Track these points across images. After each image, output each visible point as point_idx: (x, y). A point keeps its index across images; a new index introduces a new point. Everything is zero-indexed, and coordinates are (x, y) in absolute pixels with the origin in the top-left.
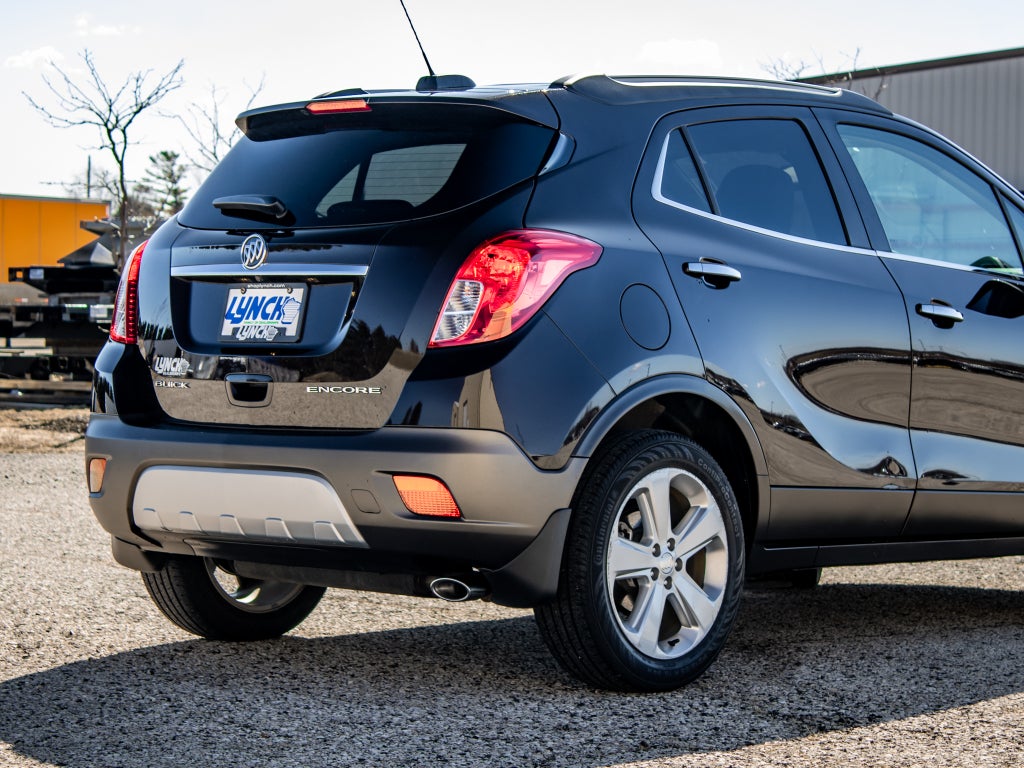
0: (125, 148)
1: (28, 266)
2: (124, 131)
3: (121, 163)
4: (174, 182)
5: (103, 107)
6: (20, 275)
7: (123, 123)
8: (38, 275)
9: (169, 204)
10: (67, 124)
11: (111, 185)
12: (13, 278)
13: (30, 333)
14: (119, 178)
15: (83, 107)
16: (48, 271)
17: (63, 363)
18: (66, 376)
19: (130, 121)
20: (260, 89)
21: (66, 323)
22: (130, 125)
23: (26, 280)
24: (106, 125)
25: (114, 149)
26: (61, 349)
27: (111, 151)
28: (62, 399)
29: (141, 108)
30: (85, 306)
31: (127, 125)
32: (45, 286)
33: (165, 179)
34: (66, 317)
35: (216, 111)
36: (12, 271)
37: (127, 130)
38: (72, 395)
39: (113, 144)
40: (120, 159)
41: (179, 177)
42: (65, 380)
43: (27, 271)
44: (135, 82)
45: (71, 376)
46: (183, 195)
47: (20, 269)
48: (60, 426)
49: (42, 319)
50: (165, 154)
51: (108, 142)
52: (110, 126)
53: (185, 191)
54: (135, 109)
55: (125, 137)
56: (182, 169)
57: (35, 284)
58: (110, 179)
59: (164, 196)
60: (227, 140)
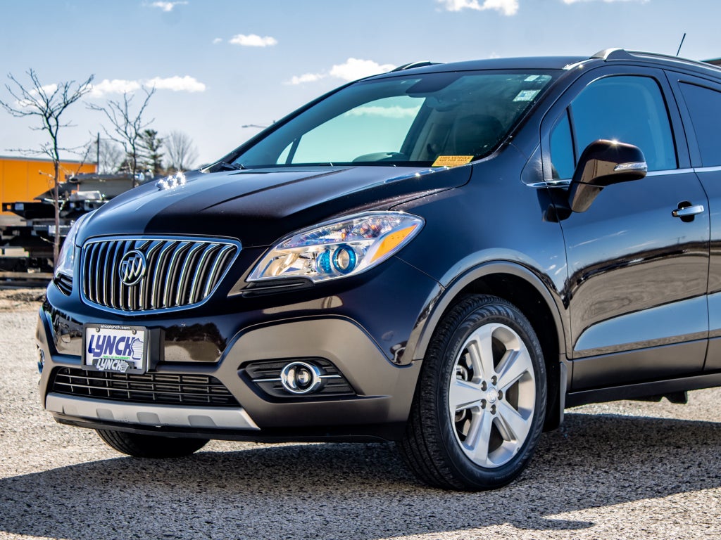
0: (57, 128)
1: (14, 201)
2: (56, 119)
3: (55, 138)
4: (154, 150)
5: (43, 104)
6: (9, 207)
7: (56, 113)
8: (21, 207)
9: (151, 165)
10: (21, 114)
11: (49, 152)
12: (5, 209)
13: (14, 243)
14: (53, 147)
15: (31, 104)
16: (27, 205)
17: (34, 261)
18: (36, 270)
19: (60, 113)
20: (152, 93)
21: (34, 237)
22: (60, 115)
23: (13, 210)
24: (45, 115)
25: (50, 130)
26: (34, 253)
27: (49, 131)
28: (32, 283)
29: (68, 104)
30: (45, 226)
31: (58, 115)
32: (24, 214)
33: (147, 148)
34: (34, 233)
35: (126, 106)
36: (5, 205)
37: (59, 118)
38: (38, 282)
39: (50, 126)
40: (54, 135)
41: (157, 147)
42: (36, 272)
43: (13, 205)
44: (64, 89)
45: (39, 270)
46: (160, 159)
47: (9, 204)
48: (17, 298)
49: (19, 234)
50: (148, 132)
51: (47, 126)
52: (48, 115)
53: (161, 156)
54: (63, 105)
55: (57, 122)
56: (159, 141)
57: (19, 213)
58: (48, 148)
59: (147, 159)
60: (133, 123)
